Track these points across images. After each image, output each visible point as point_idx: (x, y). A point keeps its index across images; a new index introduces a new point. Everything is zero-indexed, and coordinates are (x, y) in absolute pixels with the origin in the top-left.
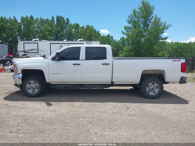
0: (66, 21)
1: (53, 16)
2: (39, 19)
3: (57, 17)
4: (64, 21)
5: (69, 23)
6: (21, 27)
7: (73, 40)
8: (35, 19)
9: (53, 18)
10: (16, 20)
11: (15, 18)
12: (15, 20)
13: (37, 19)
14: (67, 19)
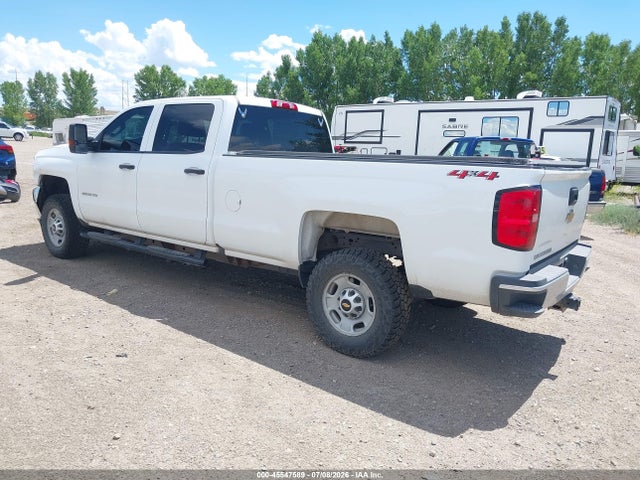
0: (553, 28)
1: (505, 18)
2: (459, 31)
3: (519, 20)
4: (545, 29)
5: (564, 36)
6: (399, 63)
7: (492, 97)
8: (443, 37)
9: (505, 25)
10: (391, 44)
11: (387, 39)
12: (389, 43)
13: (452, 35)
14: (561, 23)
